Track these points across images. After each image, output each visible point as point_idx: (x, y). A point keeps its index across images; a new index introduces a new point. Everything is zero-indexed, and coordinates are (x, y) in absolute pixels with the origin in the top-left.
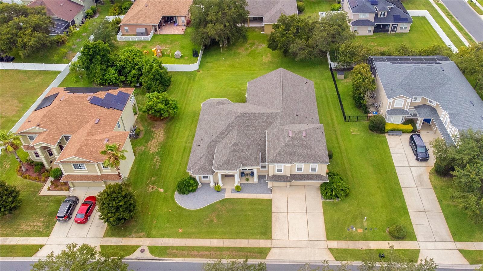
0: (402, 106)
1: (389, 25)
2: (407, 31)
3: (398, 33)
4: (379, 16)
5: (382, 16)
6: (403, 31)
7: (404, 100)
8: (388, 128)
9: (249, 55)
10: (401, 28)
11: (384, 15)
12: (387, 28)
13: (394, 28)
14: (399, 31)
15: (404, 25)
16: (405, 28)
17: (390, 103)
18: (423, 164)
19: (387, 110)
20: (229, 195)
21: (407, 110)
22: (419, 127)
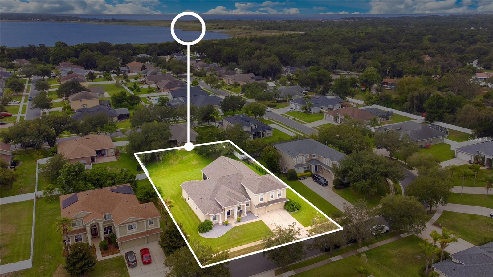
0: (301, 162)
1: (260, 132)
2: (271, 135)
3: (267, 137)
4: (253, 128)
5: (255, 128)
6: (269, 135)
7: (301, 158)
8: (298, 175)
9: (180, 163)
10: (268, 134)
11: (256, 127)
12: (259, 135)
13: (264, 134)
14: (267, 136)
15: (269, 132)
16: (270, 134)
17: (295, 160)
18: (326, 187)
19: (294, 166)
20: (234, 225)
21: (304, 164)
22: (314, 172)
